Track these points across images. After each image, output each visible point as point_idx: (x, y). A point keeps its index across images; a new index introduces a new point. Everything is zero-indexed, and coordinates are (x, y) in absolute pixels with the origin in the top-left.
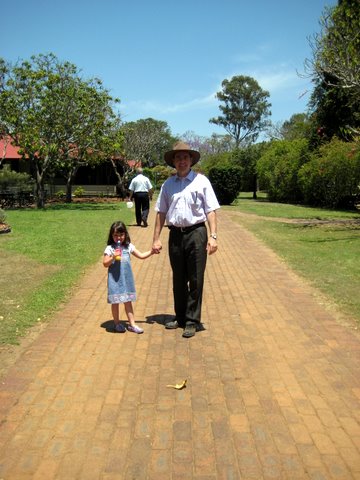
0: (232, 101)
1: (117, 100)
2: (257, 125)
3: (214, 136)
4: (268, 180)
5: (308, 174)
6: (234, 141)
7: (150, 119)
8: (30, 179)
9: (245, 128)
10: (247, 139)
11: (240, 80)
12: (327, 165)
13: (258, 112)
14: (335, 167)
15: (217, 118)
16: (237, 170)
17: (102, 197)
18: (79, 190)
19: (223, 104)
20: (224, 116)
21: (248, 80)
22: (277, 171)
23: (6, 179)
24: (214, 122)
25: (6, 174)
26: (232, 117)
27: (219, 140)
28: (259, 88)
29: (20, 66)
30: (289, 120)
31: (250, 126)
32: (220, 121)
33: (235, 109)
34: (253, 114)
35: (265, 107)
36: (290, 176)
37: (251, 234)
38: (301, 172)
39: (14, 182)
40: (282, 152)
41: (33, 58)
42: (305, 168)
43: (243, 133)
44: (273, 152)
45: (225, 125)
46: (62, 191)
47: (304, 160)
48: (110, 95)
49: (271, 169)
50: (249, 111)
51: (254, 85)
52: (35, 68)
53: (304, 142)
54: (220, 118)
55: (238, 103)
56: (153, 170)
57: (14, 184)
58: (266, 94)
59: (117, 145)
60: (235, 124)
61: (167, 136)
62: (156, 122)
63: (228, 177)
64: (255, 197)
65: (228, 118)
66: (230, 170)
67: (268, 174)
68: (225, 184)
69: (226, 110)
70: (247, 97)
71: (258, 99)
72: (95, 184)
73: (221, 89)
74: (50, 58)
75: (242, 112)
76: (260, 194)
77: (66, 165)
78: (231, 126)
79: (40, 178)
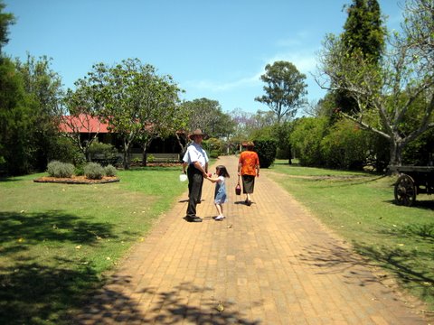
0: (274, 82)
1: (183, 91)
2: (296, 102)
3: (259, 112)
4: (299, 149)
5: (328, 144)
6: (276, 116)
7: (204, 99)
8: (113, 148)
9: (285, 106)
10: (287, 114)
11: (281, 65)
12: (342, 137)
13: (296, 92)
14: (346, 138)
15: (261, 97)
16: (273, 142)
17: (169, 162)
18: (151, 157)
19: (267, 85)
20: (267, 95)
21: (287, 64)
22: (306, 142)
23: (96, 149)
24: (259, 100)
25: (95, 145)
26: (274, 96)
27: (263, 115)
28: (297, 71)
29: (115, 68)
30: (323, 98)
31: (290, 103)
32: (264, 99)
33: (277, 89)
34: (292, 94)
35: (302, 87)
36: (316, 146)
37: (277, 184)
38: (322, 143)
39: (100, 151)
40: (309, 127)
41: (123, 61)
42: (326, 139)
43: (284, 109)
44: (303, 127)
45: (268, 102)
46: (138, 158)
47: (325, 133)
48: (178, 86)
49: (302, 140)
50: (289, 91)
51: (293, 69)
52: (124, 68)
53: (326, 120)
54: (264, 97)
55: (280, 84)
56: (207, 141)
57: (101, 153)
58: (304, 77)
59: (184, 124)
60: (277, 102)
61: (219, 113)
62: (209, 101)
63: (266, 147)
64: (290, 163)
65: (270, 97)
66: (268, 142)
67: (299, 145)
68: (264, 152)
69: (269, 90)
70: (287, 79)
71: (296, 81)
72: (161, 152)
73: (265, 72)
74: (135, 62)
75: (282, 91)
76: (295, 161)
77: (143, 138)
78: (274, 104)
79: (127, 147)
